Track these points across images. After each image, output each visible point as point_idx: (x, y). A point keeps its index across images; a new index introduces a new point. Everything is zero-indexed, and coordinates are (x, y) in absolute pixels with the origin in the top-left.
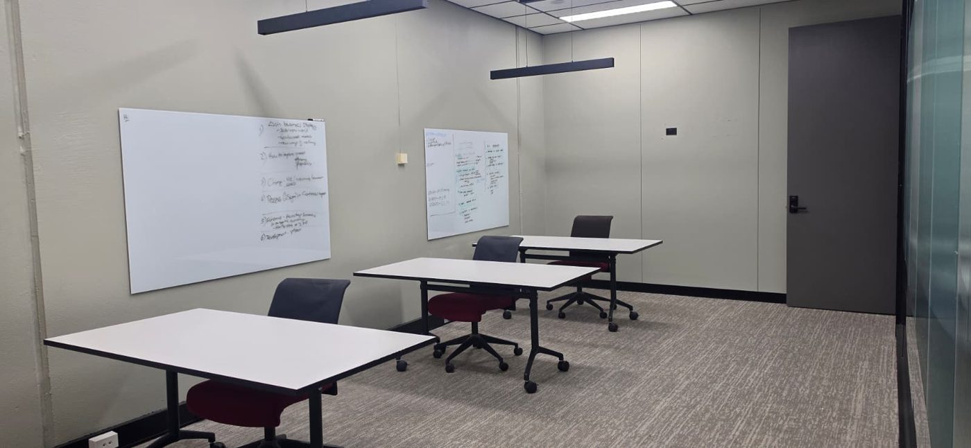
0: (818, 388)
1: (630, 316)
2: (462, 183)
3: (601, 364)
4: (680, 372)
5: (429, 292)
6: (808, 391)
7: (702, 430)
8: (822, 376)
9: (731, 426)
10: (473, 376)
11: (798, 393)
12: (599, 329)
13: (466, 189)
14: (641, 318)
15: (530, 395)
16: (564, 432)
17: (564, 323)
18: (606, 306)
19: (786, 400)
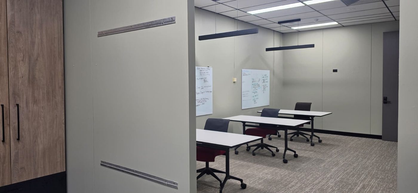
0: (393, 167)
1: (319, 141)
2: (254, 89)
3: (310, 156)
4: (340, 160)
5: (246, 127)
6: (389, 168)
7: (350, 177)
8: (395, 163)
9: (360, 177)
10: (263, 157)
11: (385, 168)
12: (307, 145)
13: (255, 91)
14: (323, 142)
15: (285, 164)
16: (300, 175)
17: (293, 142)
18: (309, 137)
19: (381, 170)
